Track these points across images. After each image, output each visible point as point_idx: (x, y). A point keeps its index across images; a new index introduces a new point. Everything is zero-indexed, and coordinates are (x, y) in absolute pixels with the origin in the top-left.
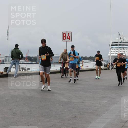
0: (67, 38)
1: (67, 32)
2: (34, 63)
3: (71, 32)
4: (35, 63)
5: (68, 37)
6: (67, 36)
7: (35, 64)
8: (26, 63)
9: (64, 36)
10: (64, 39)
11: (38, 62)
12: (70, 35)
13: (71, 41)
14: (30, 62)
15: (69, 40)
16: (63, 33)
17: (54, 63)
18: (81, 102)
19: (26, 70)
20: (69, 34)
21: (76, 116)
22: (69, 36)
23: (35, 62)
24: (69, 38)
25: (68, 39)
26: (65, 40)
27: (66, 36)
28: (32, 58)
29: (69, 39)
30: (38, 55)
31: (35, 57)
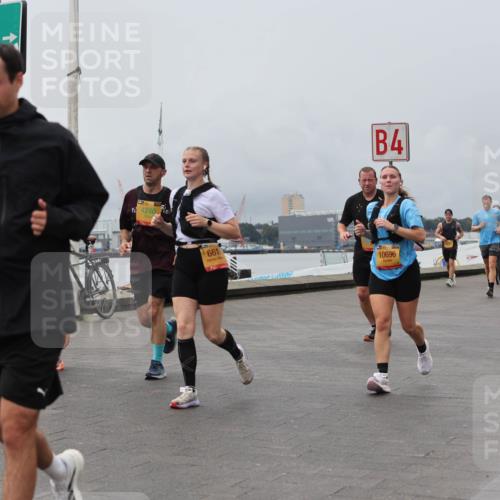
0: (389, 148)
1: (390, 123)
2: (266, 247)
3: (407, 126)
4: (271, 248)
5: (396, 146)
6: (389, 141)
7: (270, 252)
8: (233, 249)
9: (378, 142)
10: (379, 153)
11: (282, 244)
12: (401, 136)
13: (408, 159)
14: (250, 247)
15: (400, 157)
16: (376, 128)
17: (345, 246)
18: (450, 398)
19: (236, 278)
20: (397, 131)
21: (433, 451)
22: (400, 142)
23: (270, 245)
24: (400, 150)
25: (396, 152)
26: (385, 156)
27: (387, 141)
28: (260, 231)
29: (400, 153)
30: (280, 218)
31: (270, 224)
